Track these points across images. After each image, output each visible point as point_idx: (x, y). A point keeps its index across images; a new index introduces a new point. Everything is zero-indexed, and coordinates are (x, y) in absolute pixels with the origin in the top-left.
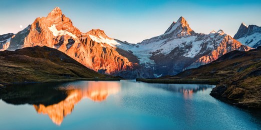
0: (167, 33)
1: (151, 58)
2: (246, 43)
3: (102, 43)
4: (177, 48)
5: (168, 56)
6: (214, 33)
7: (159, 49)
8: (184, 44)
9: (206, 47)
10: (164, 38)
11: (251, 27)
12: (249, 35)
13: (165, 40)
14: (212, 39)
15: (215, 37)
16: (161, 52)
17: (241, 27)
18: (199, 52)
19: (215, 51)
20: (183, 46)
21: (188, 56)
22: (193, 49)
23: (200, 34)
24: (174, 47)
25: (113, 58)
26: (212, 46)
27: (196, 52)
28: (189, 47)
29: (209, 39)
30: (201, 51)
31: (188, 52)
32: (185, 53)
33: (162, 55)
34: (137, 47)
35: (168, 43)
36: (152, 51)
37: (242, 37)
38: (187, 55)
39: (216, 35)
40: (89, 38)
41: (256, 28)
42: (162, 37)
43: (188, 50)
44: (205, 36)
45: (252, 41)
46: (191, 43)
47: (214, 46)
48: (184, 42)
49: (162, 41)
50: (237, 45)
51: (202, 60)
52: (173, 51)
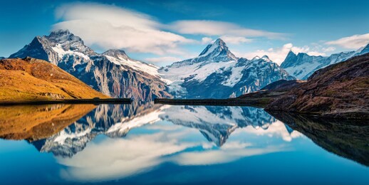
0: (203, 56)
1: (182, 85)
2: (295, 73)
3: (122, 65)
4: (214, 74)
5: (203, 83)
6: (258, 58)
7: (192, 74)
8: (222, 69)
9: (248, 74)
10: (199, 61)
11: (301, 55)
12: (298, 64)
13: (200, 63)
14: (255, 65)
15: (259, 64)
16: (195, 78)
17: (289, 54)
18: (239, 80)
19: (258, 80)
20: (221, 72)
21: (227, 85)
22: (232, 76)
23: (242, 58)
24: (211, 73)
25: (136, 84)
26: (255, 74)
27: (236, 81)
28: (228, 73)
29: (251, 66)
30: (242, 80)
31: (226, 79)
32: (223, 80)
33: (196, 82)
34: (166, 70)
35: (204, 67)
36: (184, 77)
37: (290, 66)
38: (225, 83)
39: (261, 61)
40: (106, 59)
41: (306, 57)
42: (197, 60)
43: (226, 77)
44: (247, 62)
45: (301, 72)
46: (231, 68)
47: (257, 74)
48: (222, 67)
49: (196, 65)
50: (284, 76)
51: (243, 90)
52: (209, 78)
